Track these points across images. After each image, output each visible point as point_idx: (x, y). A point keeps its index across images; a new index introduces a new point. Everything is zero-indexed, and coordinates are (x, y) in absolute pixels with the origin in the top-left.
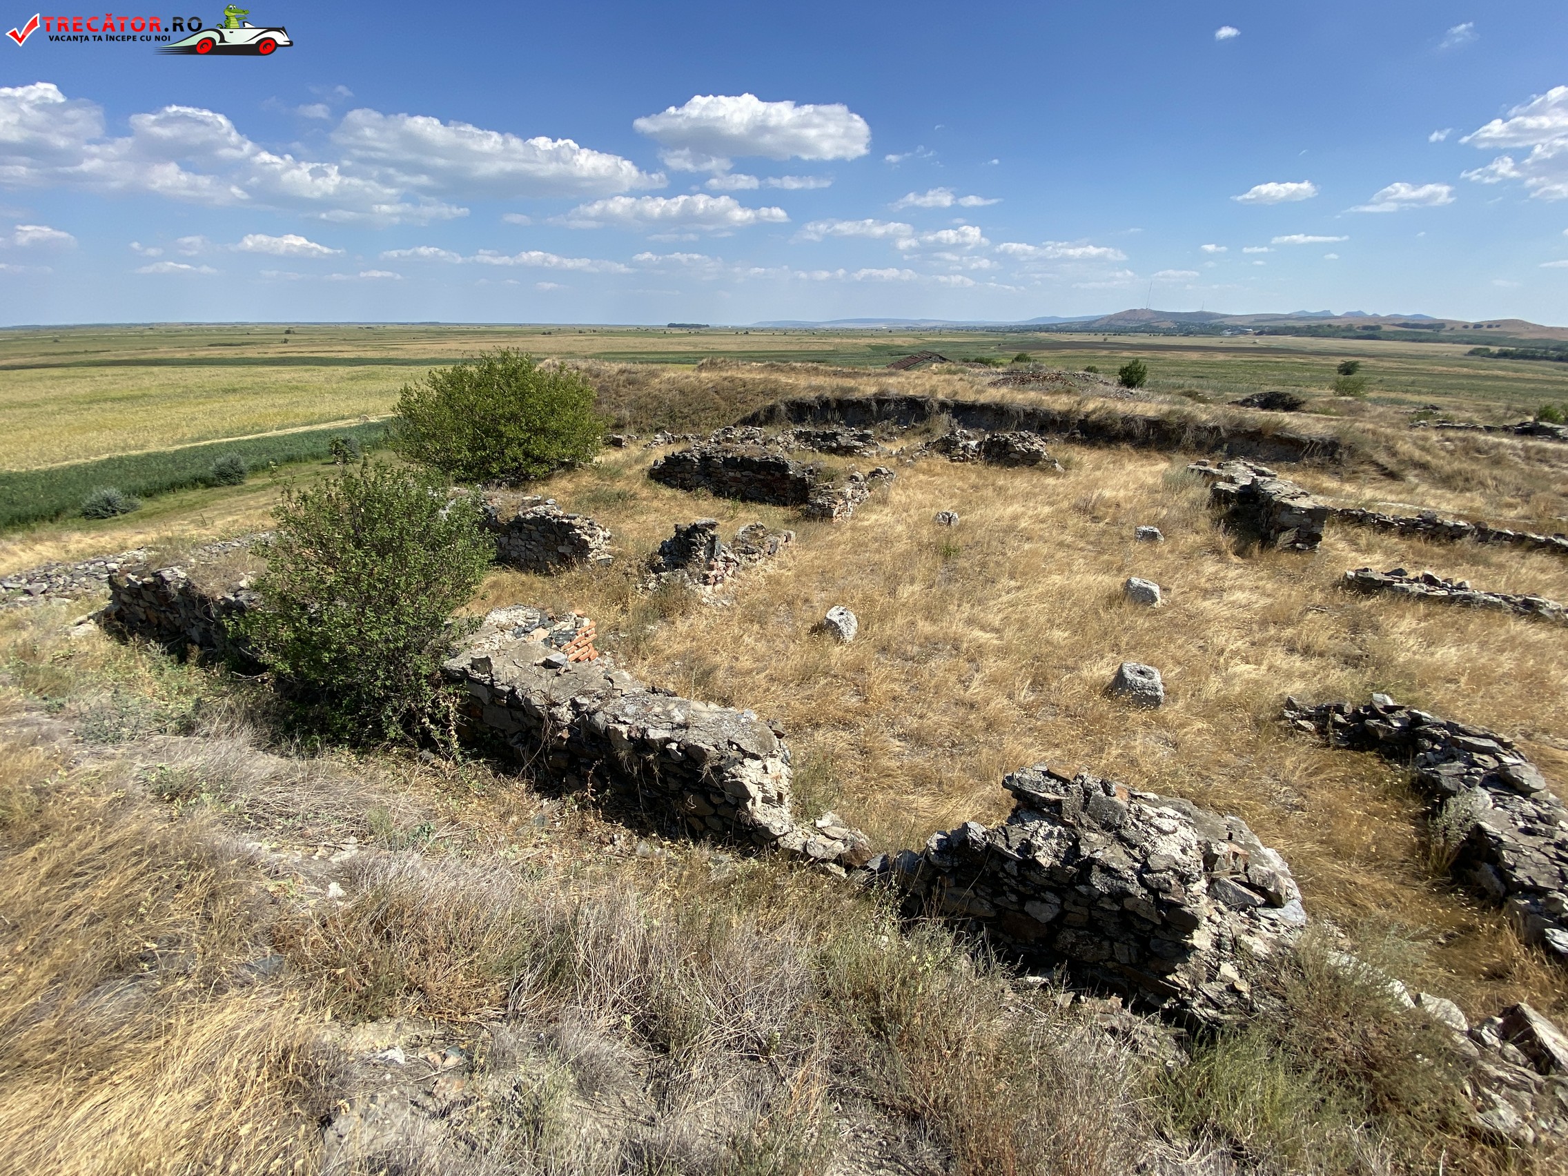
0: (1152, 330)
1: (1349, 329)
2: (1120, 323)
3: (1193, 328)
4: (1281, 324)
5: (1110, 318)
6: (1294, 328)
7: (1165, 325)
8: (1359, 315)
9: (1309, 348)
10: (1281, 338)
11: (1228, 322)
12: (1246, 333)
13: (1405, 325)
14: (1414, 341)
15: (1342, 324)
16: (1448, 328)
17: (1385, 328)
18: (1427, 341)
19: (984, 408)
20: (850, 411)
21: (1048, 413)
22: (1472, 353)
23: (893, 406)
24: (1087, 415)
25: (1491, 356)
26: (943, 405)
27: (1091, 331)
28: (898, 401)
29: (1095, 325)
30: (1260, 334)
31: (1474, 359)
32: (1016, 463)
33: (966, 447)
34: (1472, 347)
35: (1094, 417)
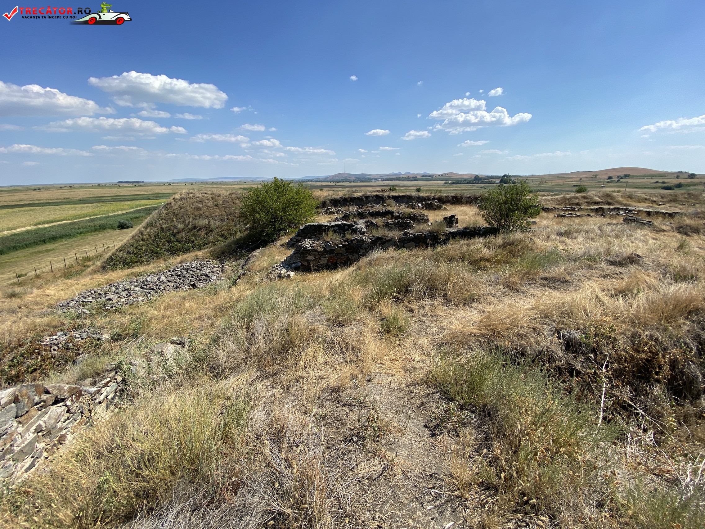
0: (349, 181)
1: (408, 178)
2: (337, 178)
4: (388, 177)
7: (353, 178)
8: (409, 173)
9: (401, 185)
10: (390, 182)
11: (372, 177)
12: (379, 181)
13: (423, 176)
14: (427, 181)
15: (406, 176)
17: (418, 177)
18: (431, 180)
19: (403, 196)
20: (355, 201)
21: (423, 197)
22: (445, 183)
23: (371, 198)
24: (434, 197)
25: (450, 184)
26: (389, 197)
27: (328, 181)
28: (373, 197)
29: (328, 179)
30: (383, 181)
31: (446, 185)
32: (435, 209)
33: (418, 206)
34: (444, 182)
35: (436, 197)
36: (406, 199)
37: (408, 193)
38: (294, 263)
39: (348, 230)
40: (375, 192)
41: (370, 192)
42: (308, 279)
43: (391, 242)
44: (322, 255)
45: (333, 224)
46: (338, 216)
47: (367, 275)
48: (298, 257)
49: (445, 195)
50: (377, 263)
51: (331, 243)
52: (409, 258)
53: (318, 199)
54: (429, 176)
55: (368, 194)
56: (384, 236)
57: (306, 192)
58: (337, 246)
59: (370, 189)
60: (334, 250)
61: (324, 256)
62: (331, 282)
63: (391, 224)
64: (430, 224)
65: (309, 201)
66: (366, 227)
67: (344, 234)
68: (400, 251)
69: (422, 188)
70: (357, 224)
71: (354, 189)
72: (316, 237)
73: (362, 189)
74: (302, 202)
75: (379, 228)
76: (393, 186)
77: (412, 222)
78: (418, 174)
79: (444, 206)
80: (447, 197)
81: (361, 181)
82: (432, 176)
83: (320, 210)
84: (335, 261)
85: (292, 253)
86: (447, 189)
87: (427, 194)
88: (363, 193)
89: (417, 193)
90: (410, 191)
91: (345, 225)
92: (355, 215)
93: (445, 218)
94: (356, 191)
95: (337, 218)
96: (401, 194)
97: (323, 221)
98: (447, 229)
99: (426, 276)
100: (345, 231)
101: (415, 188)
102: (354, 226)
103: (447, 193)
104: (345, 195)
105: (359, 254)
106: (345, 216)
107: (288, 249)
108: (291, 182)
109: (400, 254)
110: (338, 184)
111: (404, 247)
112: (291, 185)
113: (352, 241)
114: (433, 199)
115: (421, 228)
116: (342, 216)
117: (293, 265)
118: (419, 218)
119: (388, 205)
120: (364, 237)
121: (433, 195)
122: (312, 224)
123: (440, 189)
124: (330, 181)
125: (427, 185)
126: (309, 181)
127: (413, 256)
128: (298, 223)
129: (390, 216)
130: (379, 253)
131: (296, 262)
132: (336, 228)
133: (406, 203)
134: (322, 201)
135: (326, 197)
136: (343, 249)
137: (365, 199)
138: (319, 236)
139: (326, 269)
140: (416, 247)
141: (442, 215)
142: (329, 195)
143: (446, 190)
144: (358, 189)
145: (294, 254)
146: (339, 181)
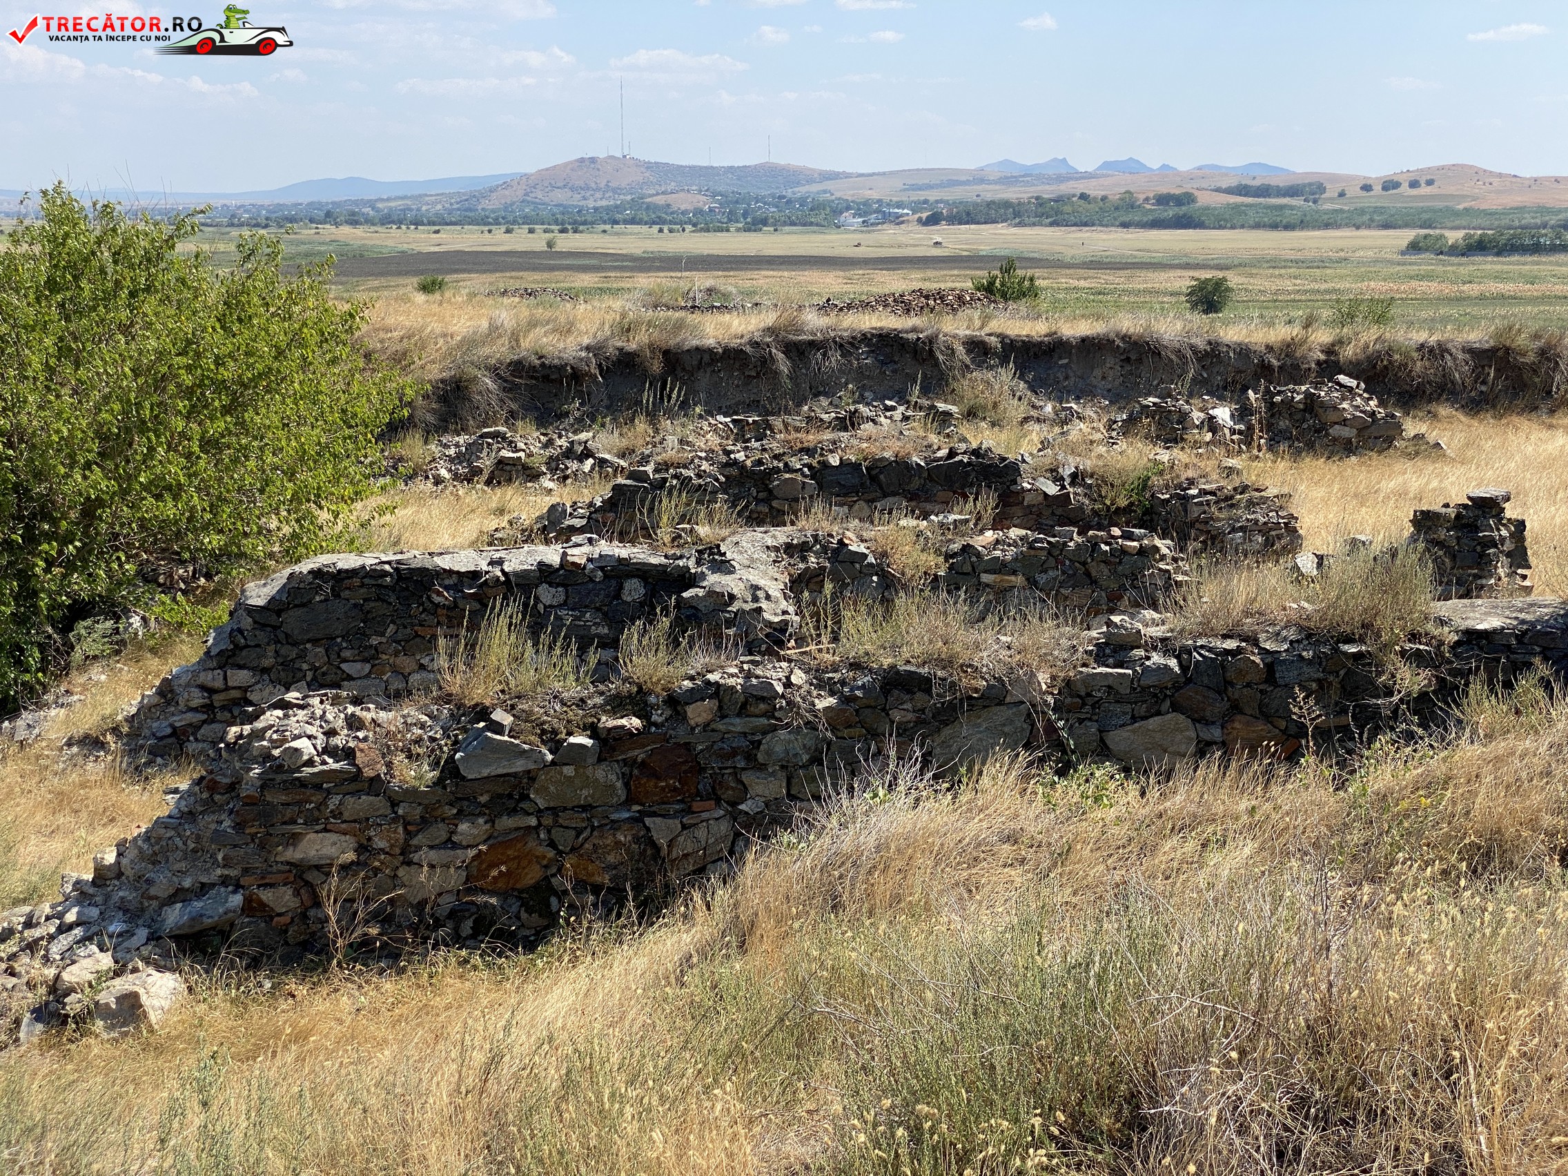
0: (661, 218)
2: (560, 196)
3: (762, 211)
4: (968, 194)
5: (532, 182)
6: (1007, 204)
7: (685, 202)
8: (1132, 167)
9: (1069, 254)
10: (986, 230)
11: (841, 191)
12: (898, 220)
14: (1274, 226)
15: (1112, 188)
16: (1332, 192)
17: (1205, 199)
18: (1302, 224)
19: (1090, 347)
20: (704, 379)
21: (1243, 352)
22: (1414, 247)
23: (836, 358)
24: (1329, 350)
25: (1454, 251)
26: (978, 348)
27: (483, 221)
28: (849, 345)
29: (491, 204)
30: (934, 220)
31: (1425, 262)
32: (1348, 448)
33: (1212, 424)
34: (1408, 235)
35: (1349, 352)
36: (1110, 368)
37: (1128, 323)
38: (179, 895)
39: (646, 610)
40: (865, 306)
41: (826, 307)
42: (300, 1037)
43: (1000, 714)
44: (425, 822)
45: (520, 560)
46: (563, 495)
47: (803, 994)
48: (218, 836)
49: (1421, 336)
50: (884, 886)
51: (506, 719)
52: (1147, 849)
53: (400, 359)
54: (1293, 191)
55: (814, 322)
56: (946, 663)
57: (306, 310)
58: (556, 745)
59: (831, 283)
60: (531, 776)
61: (439, 832)
62: (495, 1060)
63: (999, 567)
64: (1306, 562)
65: (329, 381)
66: (797, 585)
67: (612, 643)
68: (1070, 790)
69: (1234, 280)
70: (723, 566)
71: (702, 280)
72: (377, 671)
73: (762, 279)
74: (269, 380)
75: (901, 601)
76: (1009, 266)
77: (1164, 545)
78: (1202, 172)
79: (1412, 427)
80: (1436, 352)
81: (756, 224)
82: (1311, 189)
83: (414, 448)
84: (532, 876)
85: (166, 806)
86: (1433, 287)
87: (1280, 333)
88: (769, 318)
89: (1198, 320)
90: (1140, 301)
91: (620, 570)
92: (700, 493)
93: (1425, 521)
94: (716, 303)
95: (555, 515)
96: (1075, 329)
97: (444, 539)
98: (1444, 608)
99: (1290, 1001)
100: (618, 618)
101: (1183, 281)
102: (690, 580)
103: (1430, 324)
104: (627, 330)
105: (734, 816)
106: (619, 501)
107: (138, 773)
108: (182, 225)
109: (1078, 812)
110: (568, 242)
111: (1103, 752)
112: (184, 248)
113: (675, 702)
114: (1330, 366)
115: (1240, 600)
116: (599, 493)
117: (174, 916)
118: (1221, 518)
119: (971, 414)
120: (774, 673)
121: (1322, 336)
122: (347, 561)
123: (1377, 287)
124: (507, 220)
125: (1275, 263)
126: (330, 217)
127: (1182, 828)
128: (230, 555)
129: (988, 502)
130: (901, 800)
131: (203, 889)
132: (547, 595)
133: (1118, 398)
134: (435, 372)
135: (470, 343)
136: (608, 775)
137: (783, 364)
138: (405, 662)
139: (457, 940)
140: (1202, 750)
141: (1401, 494)
142: (494, 330)
143: (1425, 301)
144: (729, 283)
145: (186, 815)
146: (574, 222)
